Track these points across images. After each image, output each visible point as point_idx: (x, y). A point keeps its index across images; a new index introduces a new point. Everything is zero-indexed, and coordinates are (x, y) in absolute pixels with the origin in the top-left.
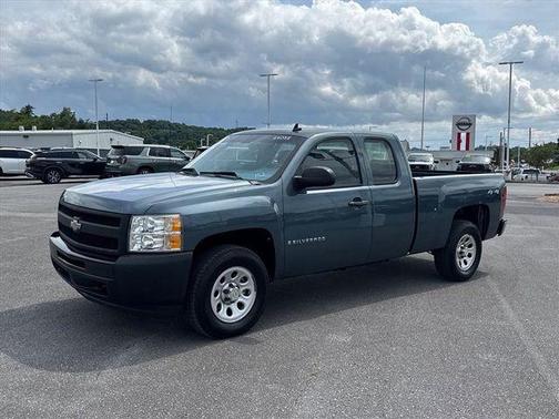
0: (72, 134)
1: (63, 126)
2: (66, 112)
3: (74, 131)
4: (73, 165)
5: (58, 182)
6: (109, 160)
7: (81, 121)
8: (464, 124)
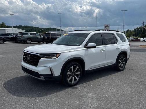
0: (5, 29)
1: (2, 27)
2: (3, 24)
3: (6, 29)
4: (7, 38)
5: (3, 43)
6: (18, 36)
7: (7, 26)
8: (107, 27)
